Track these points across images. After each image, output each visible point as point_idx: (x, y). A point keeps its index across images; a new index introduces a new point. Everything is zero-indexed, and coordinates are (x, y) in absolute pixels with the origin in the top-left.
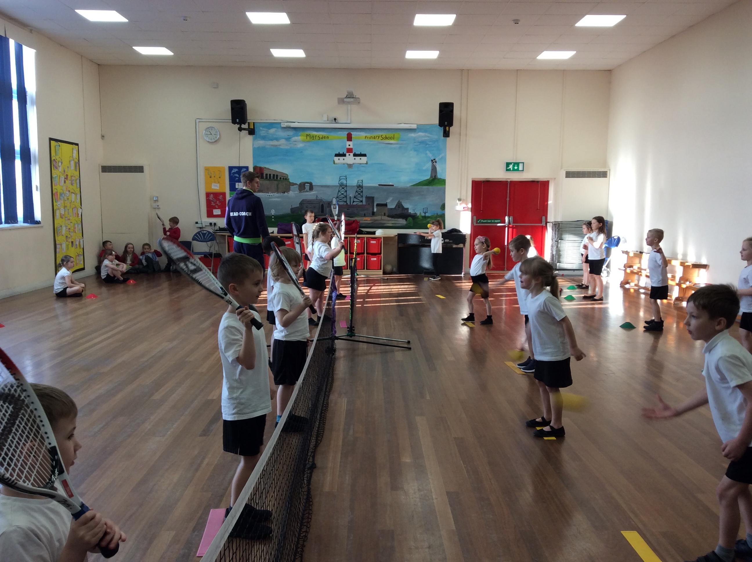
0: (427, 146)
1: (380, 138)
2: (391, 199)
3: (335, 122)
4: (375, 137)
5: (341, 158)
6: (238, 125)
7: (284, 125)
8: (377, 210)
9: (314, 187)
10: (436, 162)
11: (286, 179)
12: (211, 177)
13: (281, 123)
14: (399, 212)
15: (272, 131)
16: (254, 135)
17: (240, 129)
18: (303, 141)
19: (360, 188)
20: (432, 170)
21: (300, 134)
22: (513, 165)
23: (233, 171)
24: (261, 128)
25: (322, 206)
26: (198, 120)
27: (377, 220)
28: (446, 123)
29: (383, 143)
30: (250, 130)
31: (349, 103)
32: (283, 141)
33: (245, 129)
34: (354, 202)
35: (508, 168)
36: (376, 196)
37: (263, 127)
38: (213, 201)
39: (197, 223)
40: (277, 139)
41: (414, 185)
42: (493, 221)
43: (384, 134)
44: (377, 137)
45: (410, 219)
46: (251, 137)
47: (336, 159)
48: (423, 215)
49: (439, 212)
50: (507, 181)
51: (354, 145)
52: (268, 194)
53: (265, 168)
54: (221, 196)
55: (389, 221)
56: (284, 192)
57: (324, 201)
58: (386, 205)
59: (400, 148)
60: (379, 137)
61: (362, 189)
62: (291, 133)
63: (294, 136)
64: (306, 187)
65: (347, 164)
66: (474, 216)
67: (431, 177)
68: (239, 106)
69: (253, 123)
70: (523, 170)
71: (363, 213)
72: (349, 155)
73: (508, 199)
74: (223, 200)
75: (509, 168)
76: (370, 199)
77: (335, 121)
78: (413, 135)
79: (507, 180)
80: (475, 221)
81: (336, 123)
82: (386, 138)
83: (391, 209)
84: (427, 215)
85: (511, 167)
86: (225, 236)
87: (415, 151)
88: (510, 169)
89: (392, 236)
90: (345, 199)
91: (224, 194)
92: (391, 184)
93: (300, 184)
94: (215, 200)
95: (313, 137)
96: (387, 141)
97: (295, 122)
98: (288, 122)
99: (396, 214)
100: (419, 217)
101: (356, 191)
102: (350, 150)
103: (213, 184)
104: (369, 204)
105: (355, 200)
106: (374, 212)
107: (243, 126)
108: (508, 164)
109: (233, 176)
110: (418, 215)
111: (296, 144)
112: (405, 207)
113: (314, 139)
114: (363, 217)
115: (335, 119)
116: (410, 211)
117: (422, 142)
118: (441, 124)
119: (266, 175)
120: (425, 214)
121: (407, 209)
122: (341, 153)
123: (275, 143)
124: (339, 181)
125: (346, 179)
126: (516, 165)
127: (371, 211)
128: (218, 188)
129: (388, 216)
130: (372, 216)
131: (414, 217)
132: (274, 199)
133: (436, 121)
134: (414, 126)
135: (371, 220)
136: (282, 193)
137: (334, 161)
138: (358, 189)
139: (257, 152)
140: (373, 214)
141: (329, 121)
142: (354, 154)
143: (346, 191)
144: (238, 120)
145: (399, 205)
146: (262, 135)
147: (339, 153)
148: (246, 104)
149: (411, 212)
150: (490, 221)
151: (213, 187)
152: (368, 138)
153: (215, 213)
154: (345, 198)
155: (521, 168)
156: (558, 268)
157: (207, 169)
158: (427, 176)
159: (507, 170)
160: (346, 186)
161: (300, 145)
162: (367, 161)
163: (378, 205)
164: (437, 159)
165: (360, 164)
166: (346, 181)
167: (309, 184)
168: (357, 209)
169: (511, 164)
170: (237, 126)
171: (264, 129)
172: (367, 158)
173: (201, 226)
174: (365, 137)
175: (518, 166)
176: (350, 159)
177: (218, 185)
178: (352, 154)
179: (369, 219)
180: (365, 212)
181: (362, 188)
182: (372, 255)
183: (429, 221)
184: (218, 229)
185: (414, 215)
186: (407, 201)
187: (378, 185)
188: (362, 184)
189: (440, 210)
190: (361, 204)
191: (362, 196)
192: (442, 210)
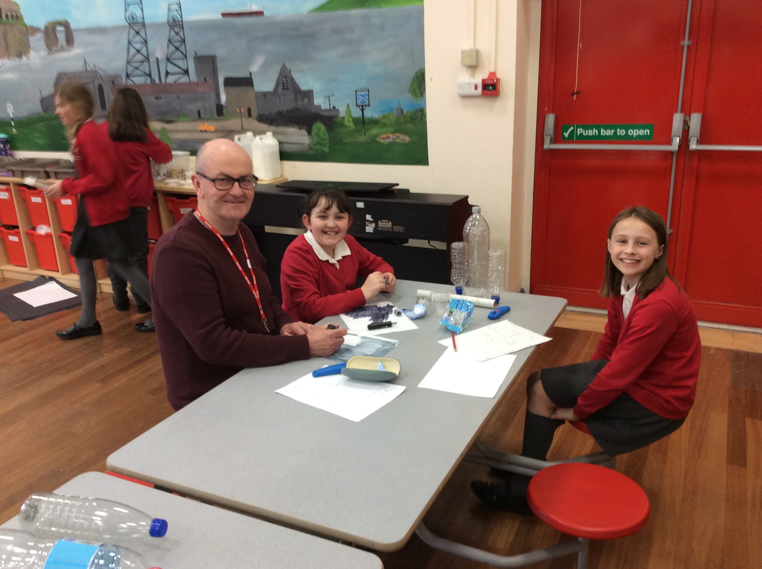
8: (227, 99)
11: (17, 17)
14: (288, 103)
19: (177, 30)
25: (101, 90)
34: (167, 73)
41: (321, 9)
42: (621, 132)
45: (319, 127)
48: (356, 113)
56: (20, 56)
57: (102, 74)
58: (248, 82)
61: (181, 34)
64: (58, 36)
71: (193, 107)
76: (207, 65)
83: (265, 95)
84: (369, 113)
90: (145, 67)
92: (255, 8)
93: (46, 28)
99: (280, 113)
100: (346, 122)
101: (170, 41)
104: (205, 79)
105: (171, 68)
106: (222, 106)
110: (342, 115)
112: (304, 87)
114: (195, 120)
120: (363, 111)
121: (309, 94)
124: (125, 10)
125: (141, 3)
127: (211, 104)
129: (260, 119)
130: (216, 117)
131: (330, 120)
135: (216, 131)
136: (18, 57)
138: (173, 33)
140: (220, 110)
143: (146, 42)
150: (609, 132)
154: (146, 64)
160: (144, 25)
163: (230, 82)
166: (142, 9)
167: (63, 28)
168: (178, 97)
179: (212, 128)
180: (199, 105)
181: (182, 28)
183: (377, 135)
185: (331, 114)
186: (305, 66)
187: (221, 17)
188: (181, 17)
189: (410, 95)
190: (184, 79)
191: (186, 57)
192: (416, 95)
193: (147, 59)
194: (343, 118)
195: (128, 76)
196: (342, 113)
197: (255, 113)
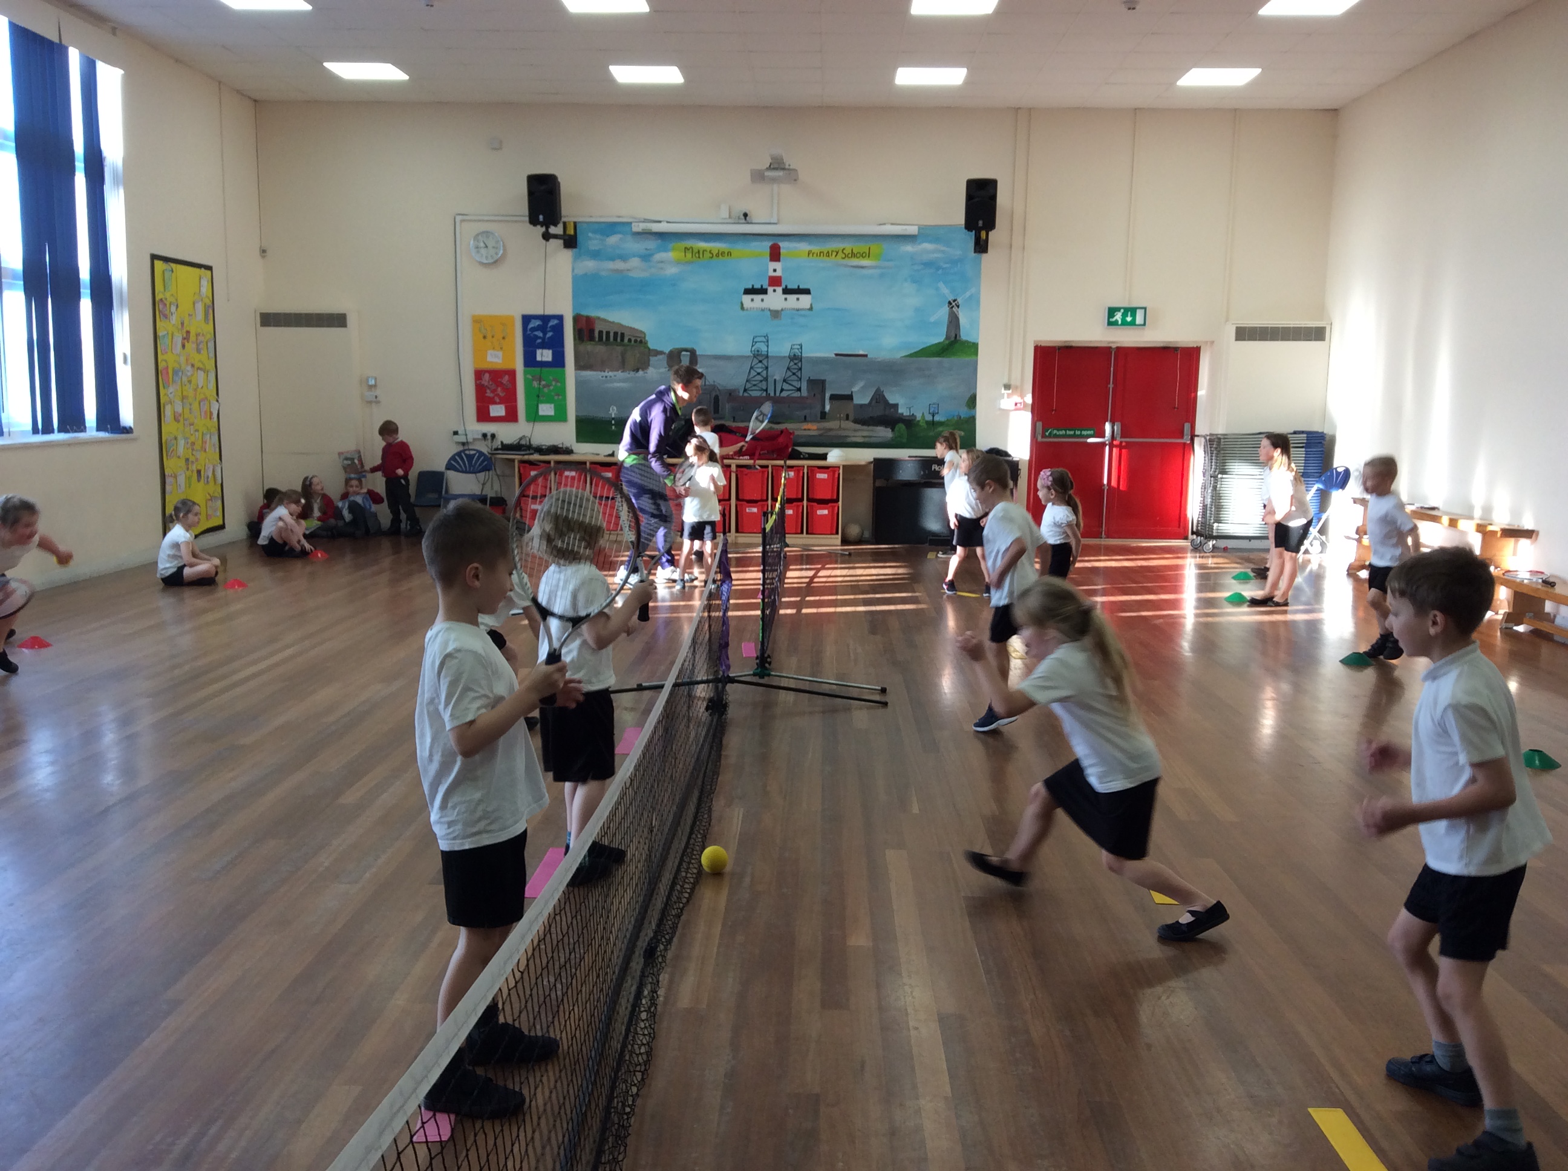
0: (940, 272)
1: (840, 254)
2: (861, 384)
3: (744, 221)
4: (828, 252)
5: (758, 298)
6: (542, 226)
7: (638, 227)
8: (831, 407)
9: (699, 360)
10: (958, 307)
11: (641, 342)
12: (485, 337)
13: (631, 223)
14: (878, 412)
15: (613, 240)
16: (574, 250)
17: (547, 236)
18: (678, 263)
19: (796, 361)
20: (950, 322)
21: (671, 245)
22: (1123, 313)
23: (531, 325)
24: (590, 235)
25: (717, 399)
26: (458, 218)
27: (831, 430)
28: (980, 223)
29: (846, 266)
30: (567, 238)
31: (774, 180)
32: (635, 262)
33: (556, 237)
34: (782, 390)
35: (1111, 320)
36: (829, 377)
37: (595, 232)
38: (489, 388)
39: (456, 433)
40: (624, 258)
41: (911, 356)
42: (1078, 433)
43: (848, 246)
44: (834, 254)
45: (901, 427)
46: (568, 254)
47: (747, 299)
48: (929, 418)
49: (964, 412)
50: (1110, 348)
51: (783, 270)
52: (603, 374)
53: (599, 318)
54: (506, 378)
55: (855, 430)
56: (637, 370)
57: (719, 388)
58: (850, 397)
59: (882, 276)
60: (837, 253)
61: (800, 364)
62: (651, 244)
63: (660, 249)
64: (682, 358)
65: (769, 310)
66: (1037, 420)
67: (947, 338)
68: (543, 188)
69: (572, 224)
70: (1144, 324)
71: (801, 414)
72: (774, 291)
73: (1111, 386)
74: (510, 386)
75: (1114, 319)
76: (817, 385)
77: (745, 219)
78: (909, 248)
79: (1110, 345)
80: (1041, 432)
81: (748, 223)
82: (853, 255)
83: (862, 406)
84: (937, 418)
85: (1118, 317)
86: (513, 460)
87: (914, 281)
88: (1117, 321)
89: (863, 463)
90: (763, 385)
91: (512, 373)
92: (861, 352)
93: (671, 352)
94: (493, 387)
95: (699, 253)
96: (855, 262)
97: (660, 222)
98: (646, 221)
99: (871, 418)
100: (921, 424)
101: (788, 368)
102: (775, 281)
103: (490, 352)
104: (814, 395)
105: (786, 386)
106: (825, 413)
107: (553, 230)
108: (1112, 312)
109: (532, 335)
110: (918, 419)
111: (662, 268)
112: (891, 402)
113: (701, 256)
114: (802, 422)
115: (745, 215)
116: (900, 411)
117: (928, 264)
118: (970, 225)
119: (601, 332)
120: (933, 416)
121: (896, 406)
122: (758, 286)
123: (619, 265)
124: (753, 346)
125: (768, 341)
126: (1129, 313)
127: (817, 410)
128: (499, 361)
129: (856, 421)
130: (819, 419)
131: (909, 422)
132: (618, 385)
133: (960, 219)
134: (913, 230)
135: (818, 429)
136: (634, 371)
137: (742, 304)
138: (792, 363)
139: (582, 285)
140: (823, 416)
141: (733, 219)
142: (783, 290)
143: (767, 368)
144: (541, 218)
145: (879, 398)
146: (592, 248)
147: (753, 286)
148: (559, 183)
149: (903, 414)
150: (1072, 433)
151: (489, 359)
152: (815, 255)
153: (492, 414)
154: (764, 383)
155: (1139, 319)
156: (1214, 534)
157: (477, 321)
158: (938, 337)
159: (1110, 324)
160: (767, 357)
161: (672, 271)
162: (811, 305)
163: (833, 397)
164: (960, 300)
165: (798, 310)
166: (768, 346)
167: (689, 353)
168: (789, 407)
169: (1119, 311)
170: (541, 230)
171: (598, 236)
172: (812, 298)
173: (465, 441)
174: (809, 254)
175: (1134, 315)
176: (775, 299)
177: (500, 354)
178: (779, 290)
179: (815, 427)
180: (806, 412)
181: (801, 361)
182: (818, 503)
183: (942, 431)
184: (500, 447)
185: (910, 418)
186: (894, 389)
187: (834, 356)
188: (801, 353)
189: (966, 408)
190: (797, 394)
191: (800, 379)
192: (970, 408)
193: (766, 379)
194: (919, 421)
195: (745, 390)
196: (919, 417)
197: (851, 417)
